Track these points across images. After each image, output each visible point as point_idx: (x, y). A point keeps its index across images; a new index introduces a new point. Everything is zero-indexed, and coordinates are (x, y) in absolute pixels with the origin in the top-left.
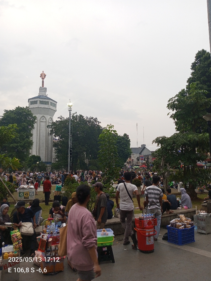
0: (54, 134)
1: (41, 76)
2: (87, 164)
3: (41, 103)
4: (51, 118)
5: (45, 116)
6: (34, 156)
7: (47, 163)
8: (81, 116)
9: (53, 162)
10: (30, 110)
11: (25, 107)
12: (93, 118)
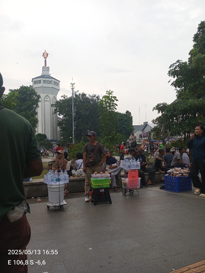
0: (58, 113)
1: (43, 56)
3: (44, 81)
4: (55, 97)
5: (48, 95)
6: (39, 135)
7: (52, 141)
8: (84, 95)
9: (58, 140)
10: (33, 89)
11: (29, 86)
12: (96, 96)
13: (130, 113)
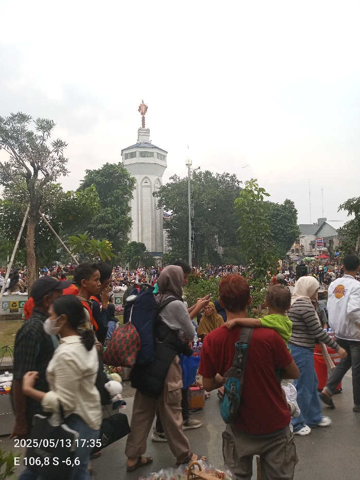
0: (164, 206)
1: (139, 110)
2: (221, 255)
3: (143, 155)
4: (158, 179)
5: (148, 176)
6: (134, 244)
7: (156, 254)
8: (208, 173)
9: (164, 253)
10: (124, 168)
11: (117, 164)
12: (229, 176)
13: (292, 203)
